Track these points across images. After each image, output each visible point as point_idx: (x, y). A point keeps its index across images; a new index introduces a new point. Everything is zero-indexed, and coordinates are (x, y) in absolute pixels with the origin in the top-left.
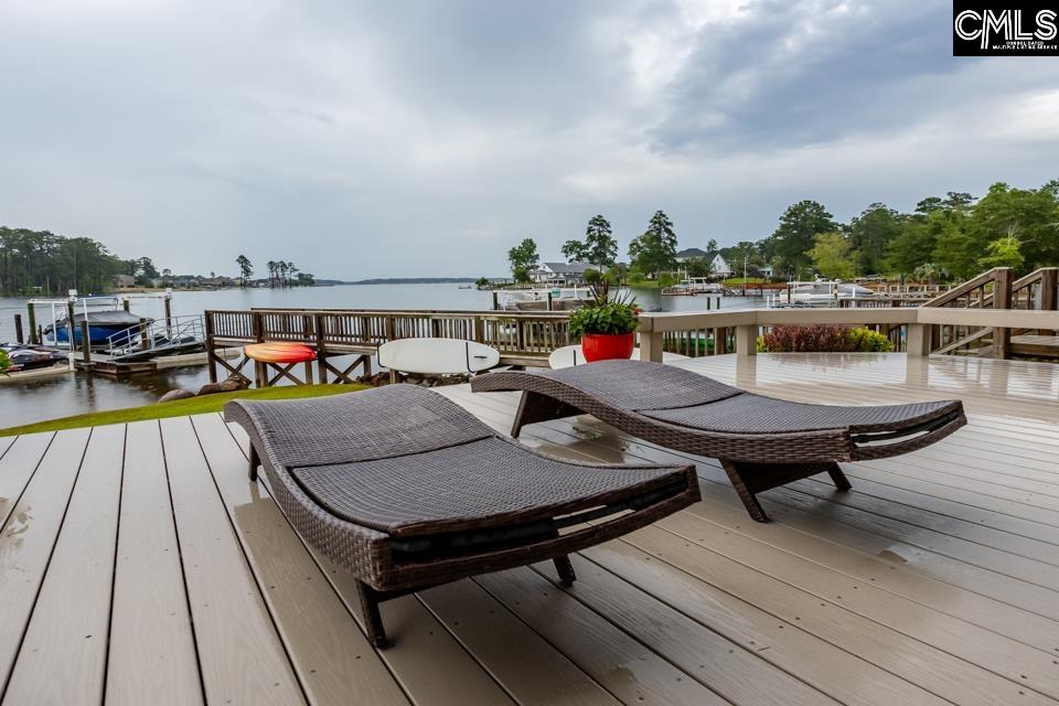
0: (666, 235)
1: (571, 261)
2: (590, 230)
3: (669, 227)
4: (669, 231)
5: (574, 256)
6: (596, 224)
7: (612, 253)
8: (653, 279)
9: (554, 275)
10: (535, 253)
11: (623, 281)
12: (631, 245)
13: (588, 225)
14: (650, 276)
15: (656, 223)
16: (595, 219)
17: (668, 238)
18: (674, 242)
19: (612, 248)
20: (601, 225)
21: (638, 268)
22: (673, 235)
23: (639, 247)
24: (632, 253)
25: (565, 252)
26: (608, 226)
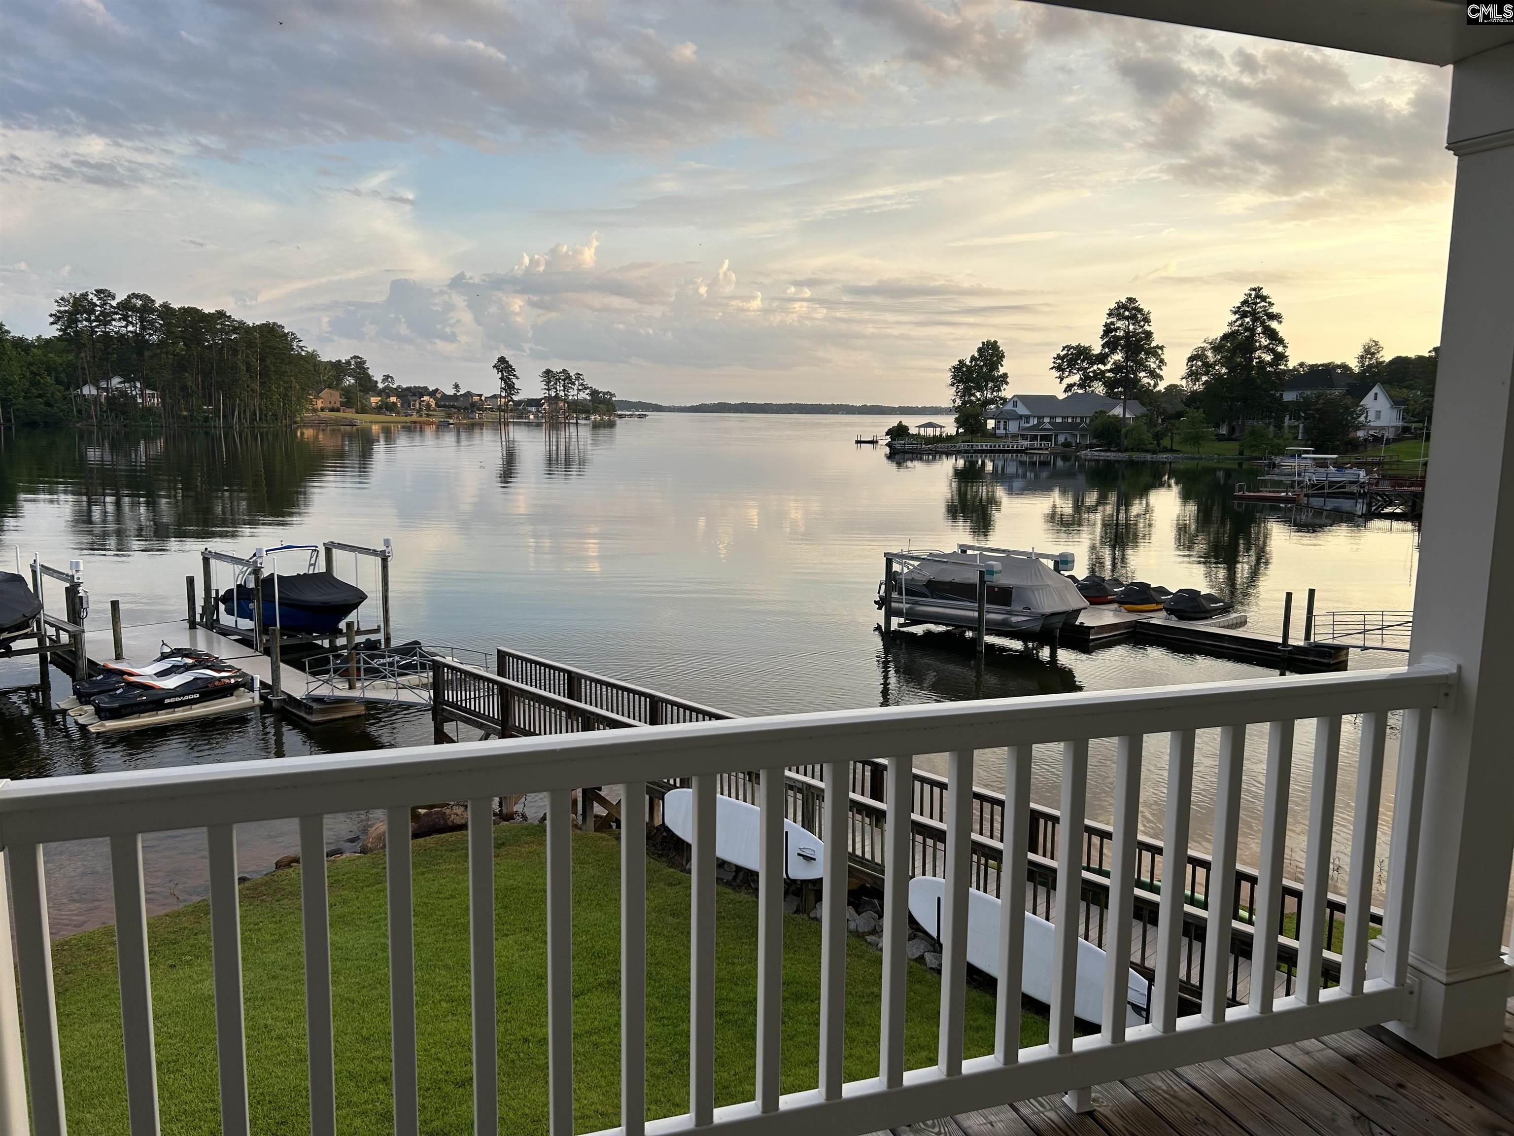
0: (1265, 342)
1: (1069, 387)
2: (1108, 329)
3: (1274, 325)
4: (1273, 335)
5: (1076, 378)
6: (1121, 317)
7: (1153, 375)
8: (1229, 438)
9: (1034, 421)
10: (1002, 371)
11: (1166, 442)
12: (1191, 359)
13: (1104, 319)
14: (1224, 431)
15: (1244, 315)
16: (1121, 306)
17: (1267, 349)
18: (1280, 358)
19: (1152, 363)
20: (1133, 317)
21: (1199, 414)
22: (1281, 341)
23: (1206, 365)
24: (1193, 375)
25: (1059, 368)
26: (1147, 320)
